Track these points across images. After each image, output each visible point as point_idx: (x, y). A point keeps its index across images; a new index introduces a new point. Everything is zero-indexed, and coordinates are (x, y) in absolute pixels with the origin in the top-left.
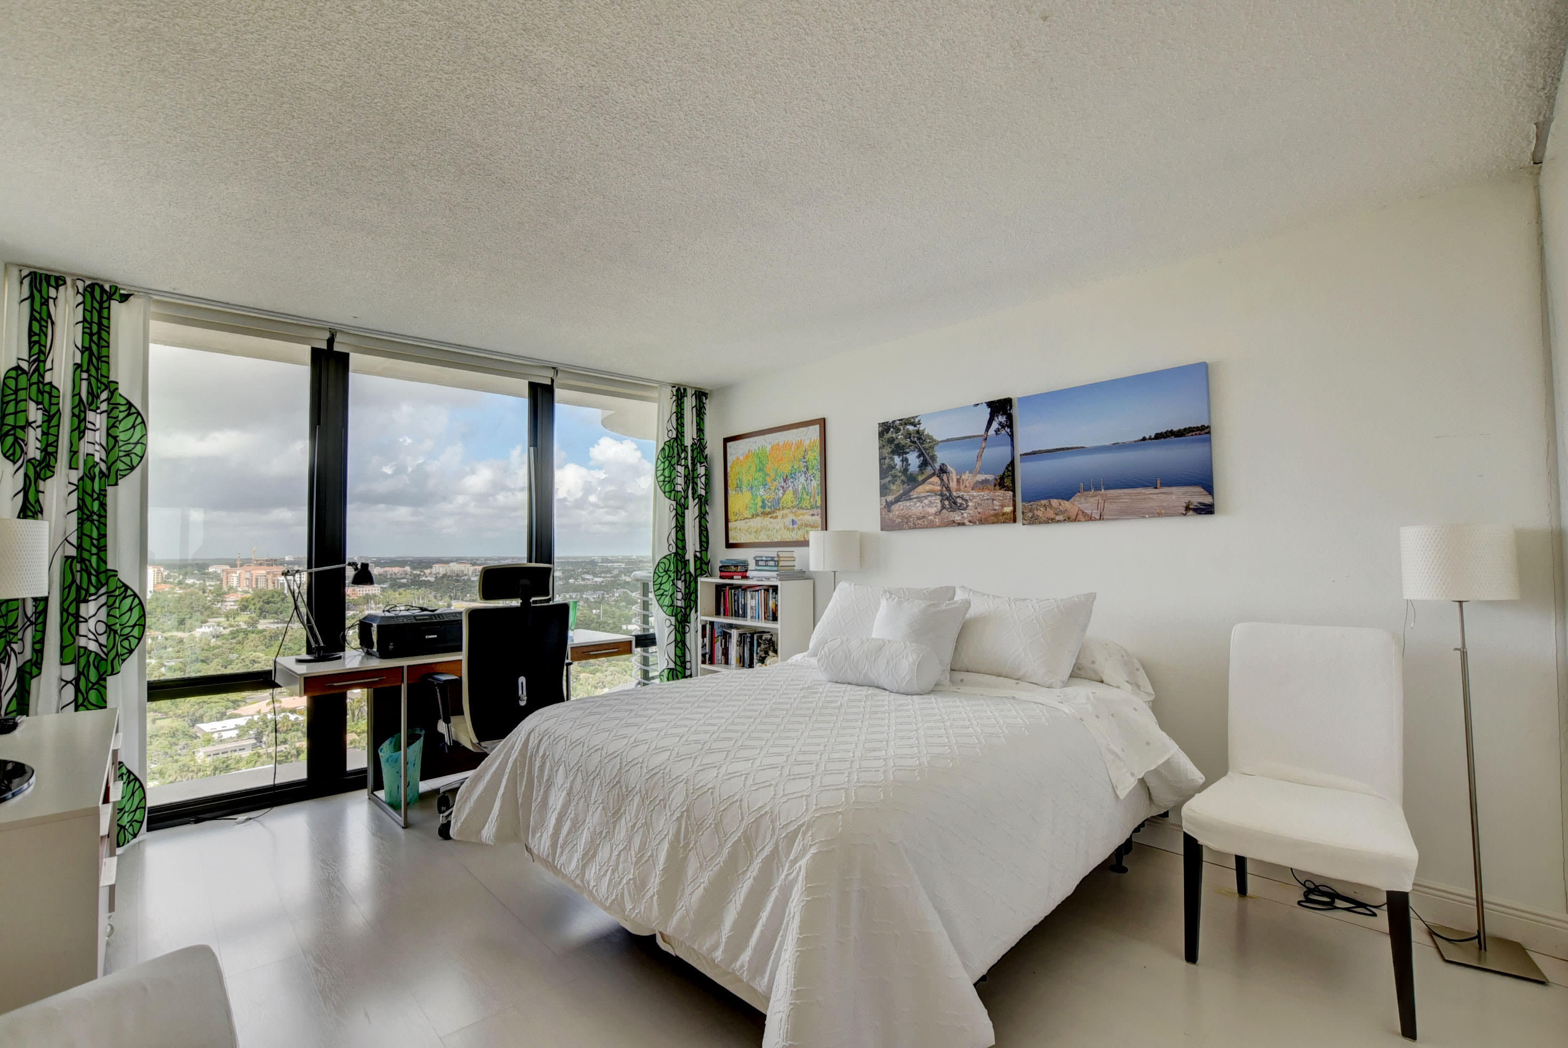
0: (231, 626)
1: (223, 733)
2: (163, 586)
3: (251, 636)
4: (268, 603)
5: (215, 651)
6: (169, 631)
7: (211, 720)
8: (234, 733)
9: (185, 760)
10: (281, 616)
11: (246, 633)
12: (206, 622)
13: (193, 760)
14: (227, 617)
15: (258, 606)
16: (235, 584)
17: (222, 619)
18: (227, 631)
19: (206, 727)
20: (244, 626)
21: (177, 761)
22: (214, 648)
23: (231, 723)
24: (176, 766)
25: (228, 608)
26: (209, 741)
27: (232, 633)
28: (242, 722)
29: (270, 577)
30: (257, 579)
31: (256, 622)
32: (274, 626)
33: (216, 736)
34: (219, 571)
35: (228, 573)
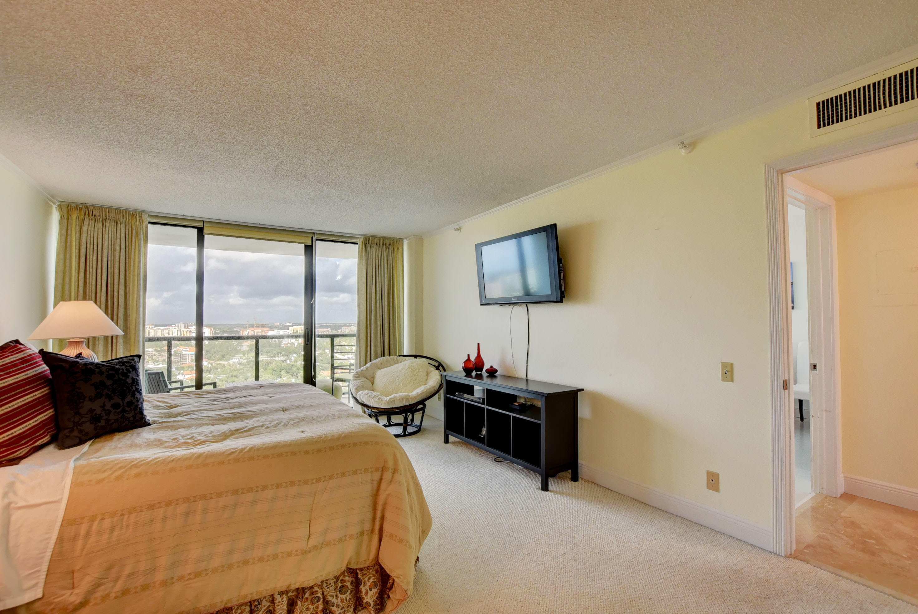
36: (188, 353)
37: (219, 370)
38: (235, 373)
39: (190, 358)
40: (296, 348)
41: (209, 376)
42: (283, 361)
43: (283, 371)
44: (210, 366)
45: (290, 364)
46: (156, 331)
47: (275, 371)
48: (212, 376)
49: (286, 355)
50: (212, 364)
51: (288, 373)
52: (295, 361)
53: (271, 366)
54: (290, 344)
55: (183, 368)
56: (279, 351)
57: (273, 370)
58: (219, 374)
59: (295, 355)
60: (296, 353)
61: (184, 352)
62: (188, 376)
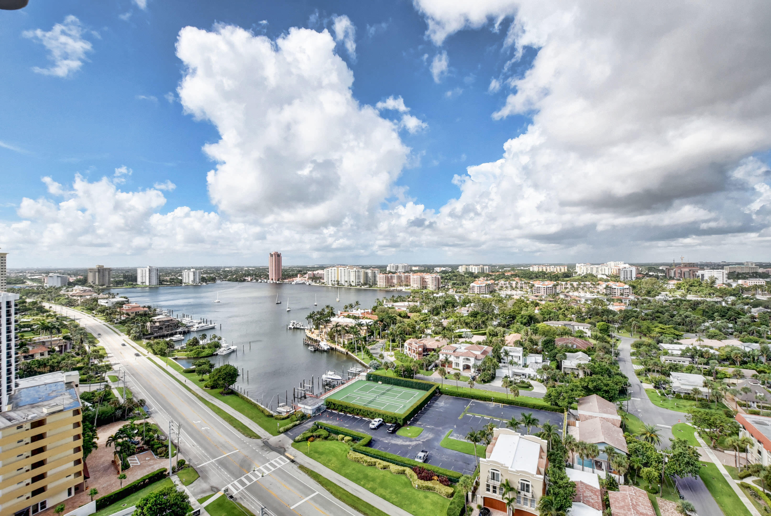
0: (673, 297)
1: (673, 351)
2: (639, 275)
3: (684, 302)
4: (691, 286)
5: (666, 308)
6: (644, 296)
7: (666, 343)
8: (680, 352)
9: (656, 360)
10: (699, 294)
11: (681, 300)
12: (660, 293)
13: (659, 360)
14: (670, 292)
15: (686, 287)
16: (673, 275)
17: (668, 293)
18: (671, 299)
19: (665, 346)
20: (680, 297)
21: (652, 359)
22: (665, 307)
23: (677, 347)
24: (652, 362)
25: (671, 287)
26: (666, 353)
27: (674, 300)
28: (683, 347)
29: (691, 272)
30: (684, 273)
31: (686, 295)
32: (696, 299)
33: (670, 351)
34: (664, 269)
35: (669, 270)
36: (617, 287)
37: (645, 305)
38: (661, 310)
39: (619, 292)
40: (734, 290)
41: (636, 309)
42: (716, 302)
43: (716, 314)
44: (636, 300)
45: (724, 307)
46: (592, 268)
47: (707, 312)
48: (638, 310)
49: (722, 297)
50: (638, 299)
51: (723, 316)
52: (733, 304)
53: (701, 307)
54: (726, 284)
55: (613, 300)
56: (712, 291)
57: (704, 311)
58: (644, 309)
59: (733, 298)
60: (734, 295)
61: (614, 287)
62: (617, 307)
